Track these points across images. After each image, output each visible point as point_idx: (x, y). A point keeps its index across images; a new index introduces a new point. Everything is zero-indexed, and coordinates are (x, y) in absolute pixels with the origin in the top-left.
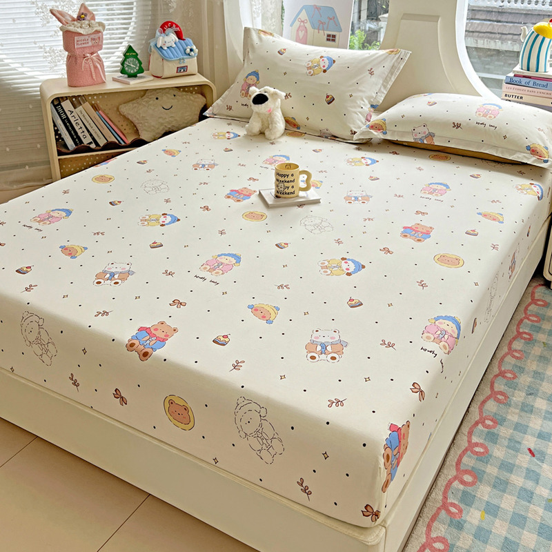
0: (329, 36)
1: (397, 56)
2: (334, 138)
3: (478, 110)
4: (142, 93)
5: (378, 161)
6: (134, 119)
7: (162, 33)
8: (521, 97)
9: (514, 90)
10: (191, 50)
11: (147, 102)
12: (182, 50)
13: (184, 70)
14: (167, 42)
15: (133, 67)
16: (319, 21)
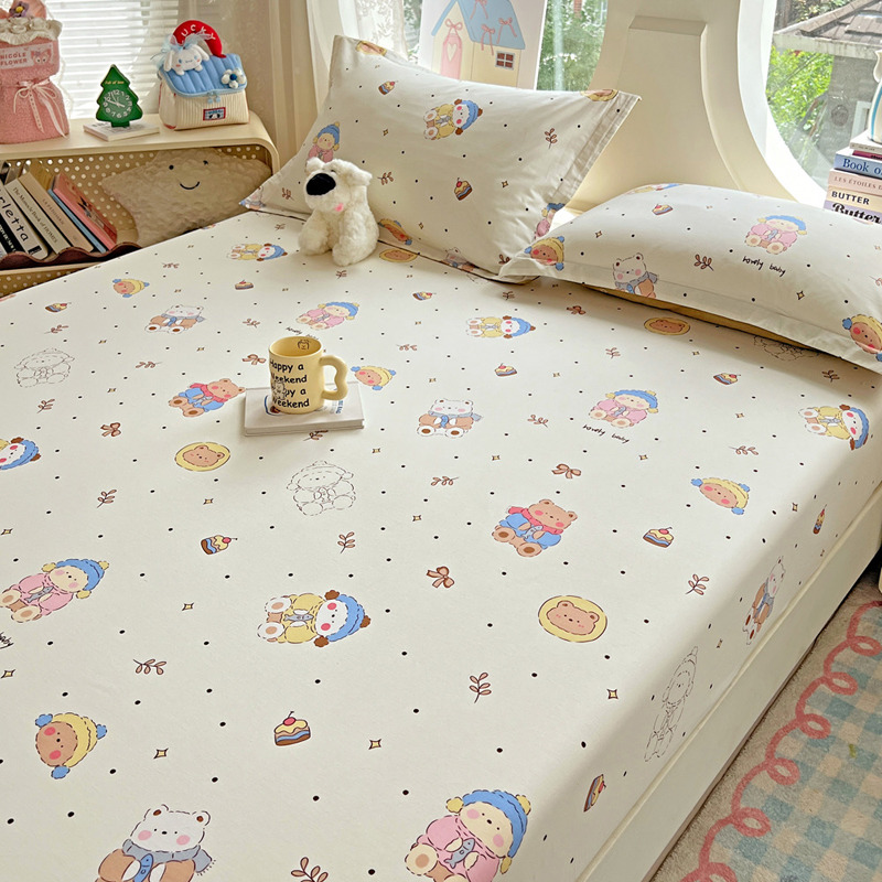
0: (500, 55)
1: (609, 105)
2: (470, 267)
3: (754, 231)
5: (533, 328)
6: (129, 206)
7: (174, 44)
8: (866, 201)
9: (852, 184)
10: (233, 77)
11: (152, 173)
12: (216, 75)
13: (219, 116)
14: (183, 61)
15: (120, 108)
16: (484, 26)
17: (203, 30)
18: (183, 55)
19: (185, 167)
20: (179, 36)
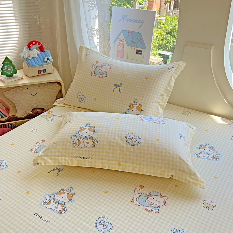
0: (137, 51)
6: (14, 101)
7: (28, 49)
10: (48, 59)
11: (21, 90)
12: (42, 59)
13: (43, 72)
14: (31, 55)
15: (10, 71)
16: (132, 41)
17: (37, 43)
18: (31, 53)
19: (32, 88)
20: (29, 46)
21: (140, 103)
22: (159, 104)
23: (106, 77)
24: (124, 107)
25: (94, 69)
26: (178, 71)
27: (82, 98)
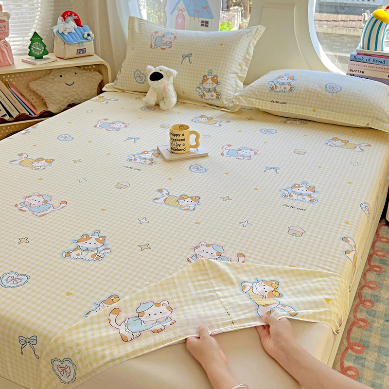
0: (203, 22)
4: (48, 72)
6: (42, 94)
7: (63, 21)
8: (363, 72)
9: (357, 66)
10: (88, 35)
11: (53, 79)
12: (81, 35)
13: (83, 52)
14: (67, 29)
15: (39, 50)
16: (195, 9)
17: (73, 15)
18: (67, 26)
19: (67, 76)
20: (64, 17)
21: (215, 74)
22: (237, 76)
23: (170, 47)
24: (196, 81)
25: (154, 40)
26: (257, 36)
27: (140, 77)
